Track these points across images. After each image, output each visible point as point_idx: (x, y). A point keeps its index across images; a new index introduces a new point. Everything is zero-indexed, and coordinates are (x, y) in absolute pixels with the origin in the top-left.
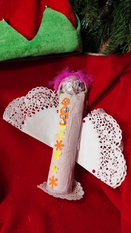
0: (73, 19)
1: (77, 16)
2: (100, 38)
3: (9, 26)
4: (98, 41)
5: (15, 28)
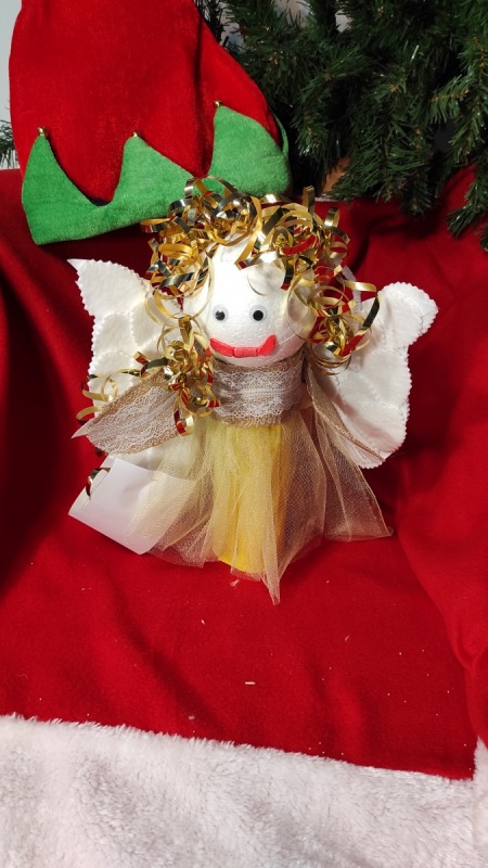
1: (277, 120)
2: (322, 162)
4: (318, 168)
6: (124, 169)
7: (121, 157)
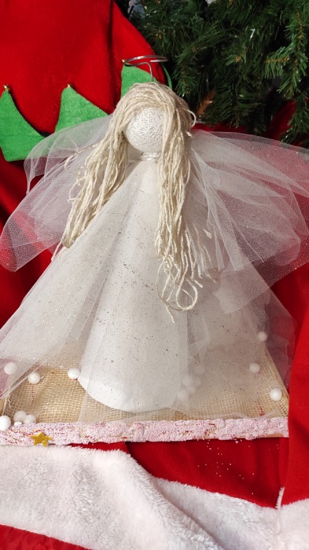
0: (163, 78)
1: (165, 70)
3: (79, 95)
5: (88, 99)
6: (62, 111)
7: (60, 102)
